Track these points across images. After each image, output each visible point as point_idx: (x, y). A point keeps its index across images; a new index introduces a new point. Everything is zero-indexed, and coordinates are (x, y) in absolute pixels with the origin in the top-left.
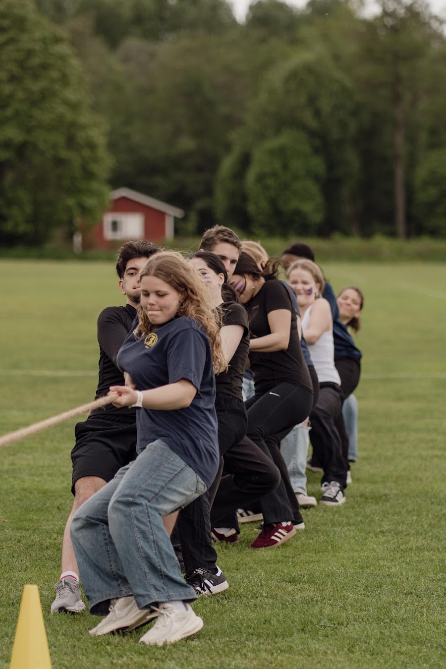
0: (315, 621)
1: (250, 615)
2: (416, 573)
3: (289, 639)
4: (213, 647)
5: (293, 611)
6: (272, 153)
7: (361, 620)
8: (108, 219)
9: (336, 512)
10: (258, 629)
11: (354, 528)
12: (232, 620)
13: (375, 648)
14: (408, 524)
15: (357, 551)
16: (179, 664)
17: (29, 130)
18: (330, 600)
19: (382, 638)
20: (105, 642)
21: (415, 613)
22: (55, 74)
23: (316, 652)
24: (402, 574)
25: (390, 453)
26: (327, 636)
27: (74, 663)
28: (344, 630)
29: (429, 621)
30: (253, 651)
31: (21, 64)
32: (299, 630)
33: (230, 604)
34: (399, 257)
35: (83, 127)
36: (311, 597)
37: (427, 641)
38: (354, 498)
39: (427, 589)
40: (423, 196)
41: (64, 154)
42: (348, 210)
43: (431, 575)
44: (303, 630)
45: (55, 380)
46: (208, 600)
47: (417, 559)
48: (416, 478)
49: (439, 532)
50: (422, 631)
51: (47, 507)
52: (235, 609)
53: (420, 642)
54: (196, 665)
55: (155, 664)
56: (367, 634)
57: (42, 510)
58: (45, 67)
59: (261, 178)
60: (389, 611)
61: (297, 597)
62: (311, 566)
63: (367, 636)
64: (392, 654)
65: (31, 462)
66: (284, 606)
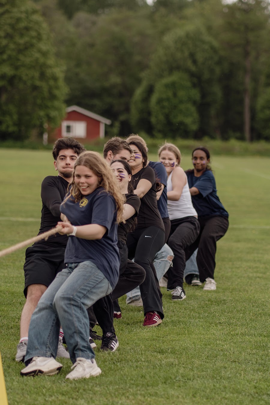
0: (173, 377)
1: (133, 372)
2: (239, 349)
3: (156, 388)
4: (108, 392)
5: (160, 370)
6: (167, 86)
7: (202, 377)
8: (65, 124)
9: (192, 310)
10: (137, 381)
11: (202, 320)
12: (122, 375)
13: (209, 394)
14: (237, 318)
15: (203, 334)
16: (87, 402)
17: (17, 68)
18: (183, 364)
19: (214, 389)
20: (42, 387)
21: (236, 374)
22: (34, 34)
23: (172, 396)
24: (230, 349)
25: (229, 274)
26: (180, 387)
27: (22, 400)
28: (191, 383)
29: (245, 379)
30: (133, 395)
31: (13, 26)
32: (162, 383)
33: (121, 365)
34: (245, 153)
35: (50, 67)
36: (172, 362)
37: (243, 391)
38: (204, 302)
39: (246, 359)
40: (261, 116)
41: (38, 83)
42: (214, 122)
43: (249, 351)
44: (165, 382)
45: (25, 224)
46: (108, 363)
47: (241, 340)
48: (244, 290)
49: (256, 324)
50: (240, 385)
51: (14, 303)
52: (124, 369)
53: (238, 392)
54: (97, 402)
55: (71, 401)
56: (205, 386)
57: (10, 304)
58: (27, 29)
59: (160, 101)
60: (220, 372)
61: (163, 362)
62: (174, 343)
63: (205, 387)
64: (220, 399)
65: (6, 275)
66: (154, 367)
